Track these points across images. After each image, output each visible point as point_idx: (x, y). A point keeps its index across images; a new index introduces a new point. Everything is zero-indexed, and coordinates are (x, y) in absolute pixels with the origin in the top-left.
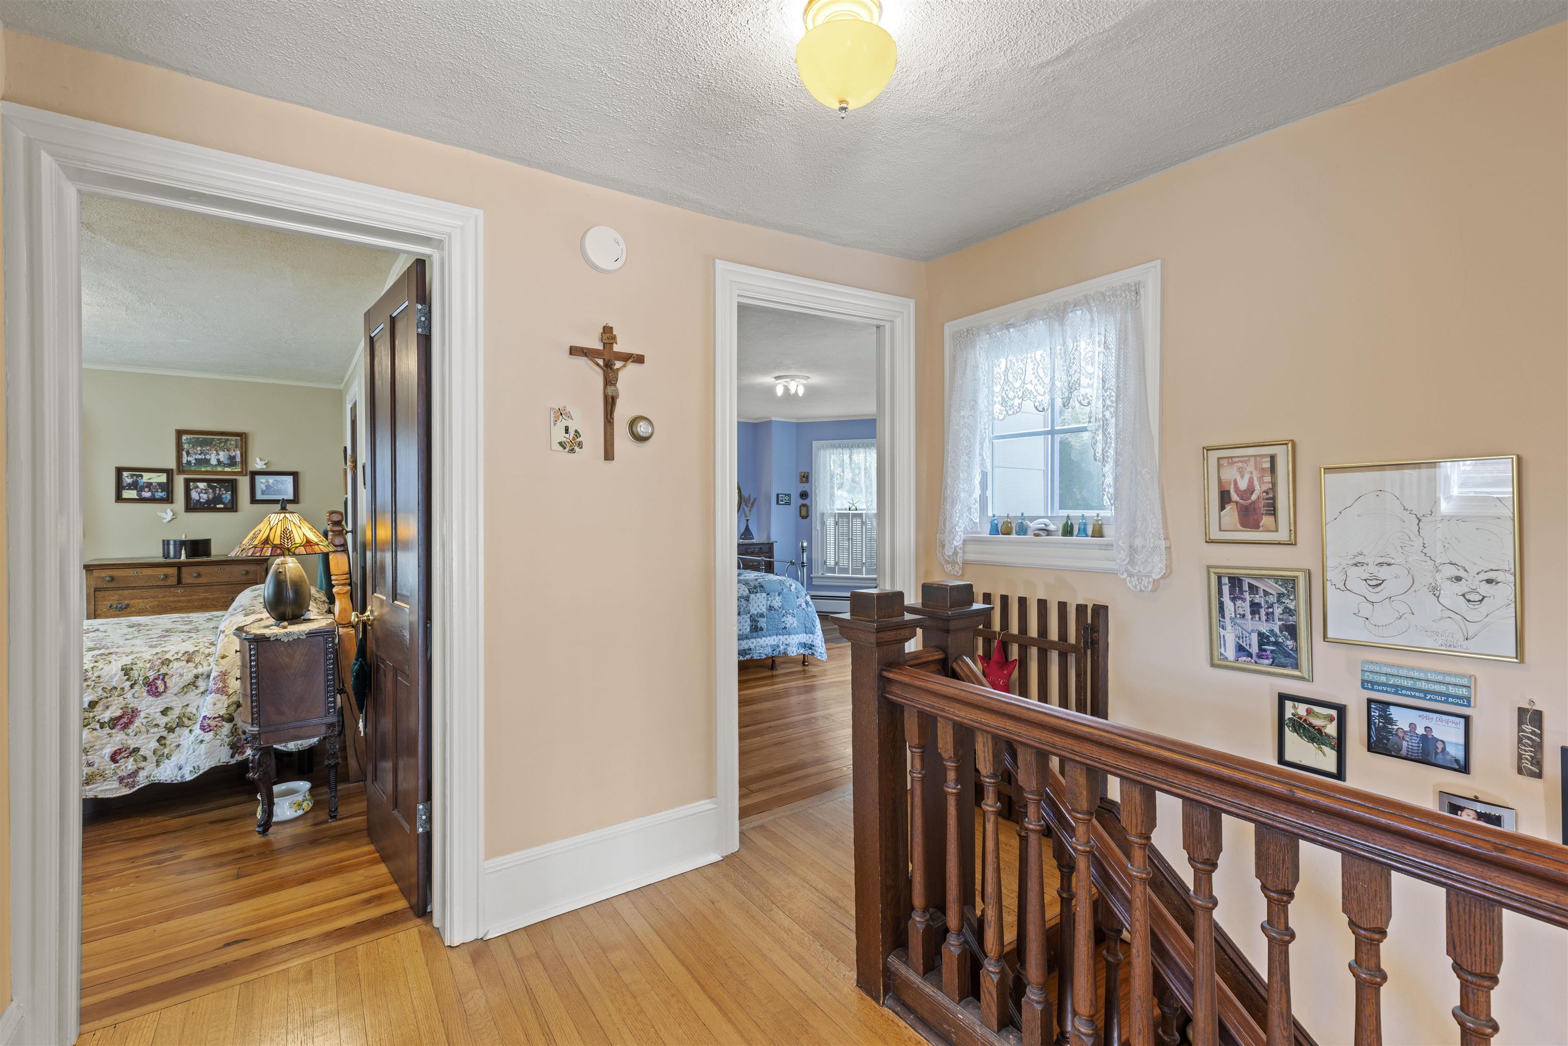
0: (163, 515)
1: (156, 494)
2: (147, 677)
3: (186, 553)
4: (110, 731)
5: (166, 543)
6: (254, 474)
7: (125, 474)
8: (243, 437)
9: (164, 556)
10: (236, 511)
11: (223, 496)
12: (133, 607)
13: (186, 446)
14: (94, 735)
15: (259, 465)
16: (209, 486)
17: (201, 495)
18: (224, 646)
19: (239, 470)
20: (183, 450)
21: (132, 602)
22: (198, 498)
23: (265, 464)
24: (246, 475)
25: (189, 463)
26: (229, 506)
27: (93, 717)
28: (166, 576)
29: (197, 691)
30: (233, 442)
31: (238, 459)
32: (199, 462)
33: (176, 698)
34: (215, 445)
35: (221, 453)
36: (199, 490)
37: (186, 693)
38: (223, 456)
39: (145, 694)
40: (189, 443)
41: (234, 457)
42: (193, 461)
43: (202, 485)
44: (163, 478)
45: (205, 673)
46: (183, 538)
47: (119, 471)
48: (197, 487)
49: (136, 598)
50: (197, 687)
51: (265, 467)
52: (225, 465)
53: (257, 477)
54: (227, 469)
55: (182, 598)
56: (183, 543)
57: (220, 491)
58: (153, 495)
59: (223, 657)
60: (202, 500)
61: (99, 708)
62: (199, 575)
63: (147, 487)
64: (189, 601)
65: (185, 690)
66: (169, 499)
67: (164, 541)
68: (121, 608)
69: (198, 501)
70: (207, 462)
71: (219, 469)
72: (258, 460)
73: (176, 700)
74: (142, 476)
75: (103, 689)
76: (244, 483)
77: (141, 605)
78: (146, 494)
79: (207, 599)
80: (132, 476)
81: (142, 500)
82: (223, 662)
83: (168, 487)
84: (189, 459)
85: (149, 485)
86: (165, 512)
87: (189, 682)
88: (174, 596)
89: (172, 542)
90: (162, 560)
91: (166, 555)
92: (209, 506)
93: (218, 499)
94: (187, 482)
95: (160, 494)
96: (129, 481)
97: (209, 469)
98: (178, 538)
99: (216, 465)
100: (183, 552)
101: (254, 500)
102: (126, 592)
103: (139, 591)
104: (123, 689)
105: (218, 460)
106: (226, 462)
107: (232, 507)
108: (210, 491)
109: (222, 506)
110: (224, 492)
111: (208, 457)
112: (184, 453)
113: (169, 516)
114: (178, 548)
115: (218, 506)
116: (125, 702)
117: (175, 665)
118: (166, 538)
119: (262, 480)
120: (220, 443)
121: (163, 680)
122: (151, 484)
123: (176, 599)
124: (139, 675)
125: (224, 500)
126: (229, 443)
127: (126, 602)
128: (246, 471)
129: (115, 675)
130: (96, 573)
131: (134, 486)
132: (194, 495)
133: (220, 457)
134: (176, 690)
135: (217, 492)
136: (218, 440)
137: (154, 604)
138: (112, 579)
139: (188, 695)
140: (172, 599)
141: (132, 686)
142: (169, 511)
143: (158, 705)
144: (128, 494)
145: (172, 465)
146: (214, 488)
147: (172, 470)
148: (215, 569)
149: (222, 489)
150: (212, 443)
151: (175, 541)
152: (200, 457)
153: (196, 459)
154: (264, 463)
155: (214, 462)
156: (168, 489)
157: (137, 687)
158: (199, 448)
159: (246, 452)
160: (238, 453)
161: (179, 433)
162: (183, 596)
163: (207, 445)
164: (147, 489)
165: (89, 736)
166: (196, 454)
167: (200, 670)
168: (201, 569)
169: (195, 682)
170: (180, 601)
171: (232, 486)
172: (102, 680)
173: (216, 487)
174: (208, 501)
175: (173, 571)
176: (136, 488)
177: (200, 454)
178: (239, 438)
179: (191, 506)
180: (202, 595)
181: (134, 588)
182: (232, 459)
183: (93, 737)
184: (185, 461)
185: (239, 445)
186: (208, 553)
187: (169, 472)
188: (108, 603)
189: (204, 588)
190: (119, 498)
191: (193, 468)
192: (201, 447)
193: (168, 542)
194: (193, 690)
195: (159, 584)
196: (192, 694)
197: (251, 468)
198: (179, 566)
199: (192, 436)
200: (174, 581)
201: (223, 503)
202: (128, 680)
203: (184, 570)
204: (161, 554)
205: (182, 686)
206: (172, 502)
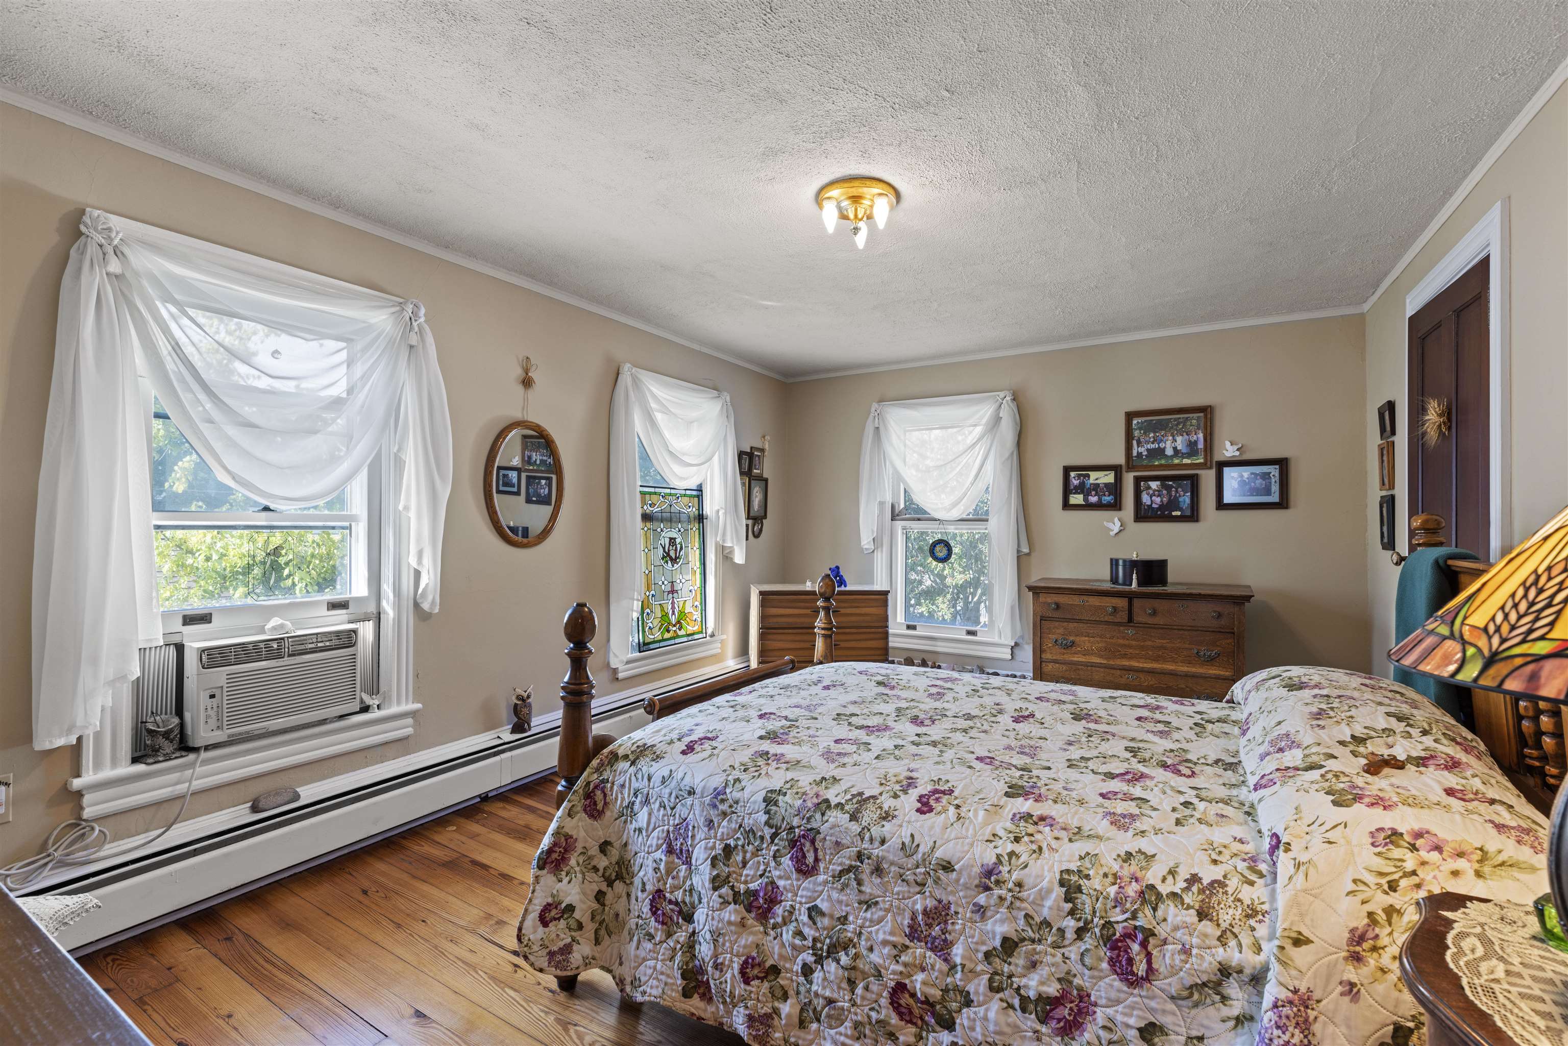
0: (1110, 525)
1: (1104, 498)
2: (1109, 923)
3: (1138, 579)
4: (1038, 1026)
5: (1114, 563)
6: (1221, 465)
7: (1073, 474)
8: (1206, 411)
9: (1112, 580)
10: (1197, 520)
11: (1181, 499)
12: (1079, 646)
13: (1136, 433)
14: (1010, 1020)
15: (1229, 451)
16: (1164, 486)
17: (1154, 498)
18: (1294, 902)
19: (1202, 461)
20: (1133, 439)
21: (1077, 639)
22: (1149, 503)
23: (1238, 450)
24: (1211, 468)
25: (1140, 455)
26: (1188, 513)
27: (1010, 977)
28: (1115, 609)
29: (1226, 1011)
30: (1194, 422)
31: (1201, 445)
32: (1152, 453)
33: (1171, 1006)
34: (1172, 428)
35: (1179, 439)
36: (1151, 492)
37: (1196, 1005)
38: (1180, 443)
39: (1105, 965)
40: (1140, 429)
41: (1196, 442)
42: (1145, 453)
43: (1154, 485)
44: (1108, 478)
45: (1248, 971)
46: (1134, 557)
47: (1067, 470)
48: (1149, 488)
49: (1082, 635)
50: (1224, 999)
51: (1237, 453)
52: (1184, 456)
53: (1226, 470)
54: (1186, 461)
55: (1134, 643)
56: (1133, 565)
57: (1177, 491)
58: (1100, 499)
59: (1299, 941)
60: (1154, 506)
61: (1019, 960)
62: (1154, 613)
63: (1094, 490)
64: (1142, 648)
65: (1196, 996)
66: (1116, 506)
67: (1112, 560)
68: (1066, 645)
69: (1150, 506)
70: (1161, 452)
71: (1176, 461)
72: (1228, 444)
73: (1174, 1014)
74: (1088, 476)
75: (1027, 916)
76: (1208, 478)
77: (1087, 646)
78: (1093, 499)
79: (1165, 648)
80: (1079, 476)
81: (1088, 506)
82: (1300, 955)
83: (1116, 489)
84: (1140, 450)
85: (1096, 487)
86: (1112, 522)
87: (1205, 978)
88: (1124, 638)
89: (1121, 562)
90: (1108, 586)
91: (1114, 580)
92: (1161, 515)
93: (1173, 504)
94: (1137, 480)
95: (1107, 499)
96: (1076, 482)
97: (1163, 462)
98: (1127, 557)
99: (1172, 457)
100: (1134, 576)
101: (1221, 505)
102: (1072, 625)
103: (1085, 626)
104: (1061, 931)
105: (1175, 449)
106: (1184, 451)
107: (1193, 516)
108: (1165, 492)
109: (1179, 513)
110: (1182, 493)
111: (1162, 445)
112: (1135, 443)
113: (1116, 527)
114: (1128, 571)
115: (1174, 513)
116: (1065, 968)
117: (1171, 912)
118: (1115, 556)
119: (1233, 474)
120: (1177, 425)
121: (1144, 944)
122: (1098, 485)
123: (1126, 642)
124: (1094, 912)
125: (1181, 505)
126: (1189, 423)
127: (1072, 638)
128: (1211, 462)
129: (1049, 891)
130: (1043, 598)
131: (1081, 489)
132: (1146, 499)
133: (1177, 444)
134: (1173, 985)
135: (1173, 493)
136: (1175, 420)
137: (1100, 645)
138: (1058, 606)
139: (1199, 1013)
140: (1121, 641)
141: (1080, 933)
142: (1116, 520)
143: (1133, 1008)
144: (1077, 499)
145: (1120, 459)
146: (1168, 489)
147: (1121, 466)
148: (1176, 604)
149: (1180, 489)
150: (1167, 425)
151: (1124, 561)
152: (1153, 446)
153: (1148, 450)
154: (1236, 447)
155: (1169, 452)
156: (1116, 490)
157: (1089, 942)
158: (1152, 435)
159: (1211, 434)
160: (1201, 435)
161: (1130, 416)
162: (1134, 640)
163: (1162, 430)
164: (1093, 493)
165: (1002, 1019)
166: (1148, 442)
167: (1233, 955)
168: (1156, 603)
169: (1219, 984)
170: (1130, 647)
171: (1194, 483)
172: (1024, 894)
173: (1172, 487)
174: (1162, 507)
175: (1122, 603)
176: (1082, 492)
177: (1153, 443)
178: (1202, 414)
179: (1143, 515)
180: (1159, 642)
181: (1079, 621)
182: (1192, 445)
183: (1009, 1025)
184: (1135, 453)
185: (1202, 424)
186: (1163, 581)
187: (1116, 469)
188: (1054, 637)
189: (1161, 631)
190: (1066, 505)
191: (1145, 463)
192: (1155, 432)
193: (1117, 561)
194: (1213, 1003)
195: (1106, 619)
196: (1211, 1010)
197: (1218, 457)
198: (1130, 597)
199: (1144, 419)
200: (1123, 617)
201: (1180, 509)
202: (1072, 913)
203: (1137, 603)
204: (1108, 577)
205: (1189, 981)
206: (1120, 509)
